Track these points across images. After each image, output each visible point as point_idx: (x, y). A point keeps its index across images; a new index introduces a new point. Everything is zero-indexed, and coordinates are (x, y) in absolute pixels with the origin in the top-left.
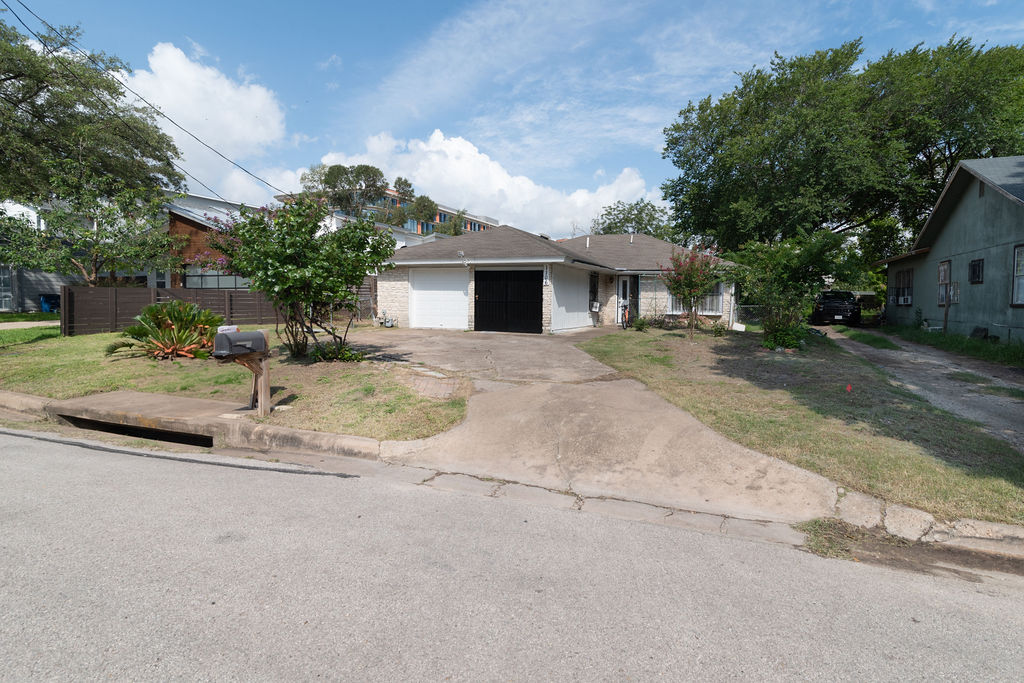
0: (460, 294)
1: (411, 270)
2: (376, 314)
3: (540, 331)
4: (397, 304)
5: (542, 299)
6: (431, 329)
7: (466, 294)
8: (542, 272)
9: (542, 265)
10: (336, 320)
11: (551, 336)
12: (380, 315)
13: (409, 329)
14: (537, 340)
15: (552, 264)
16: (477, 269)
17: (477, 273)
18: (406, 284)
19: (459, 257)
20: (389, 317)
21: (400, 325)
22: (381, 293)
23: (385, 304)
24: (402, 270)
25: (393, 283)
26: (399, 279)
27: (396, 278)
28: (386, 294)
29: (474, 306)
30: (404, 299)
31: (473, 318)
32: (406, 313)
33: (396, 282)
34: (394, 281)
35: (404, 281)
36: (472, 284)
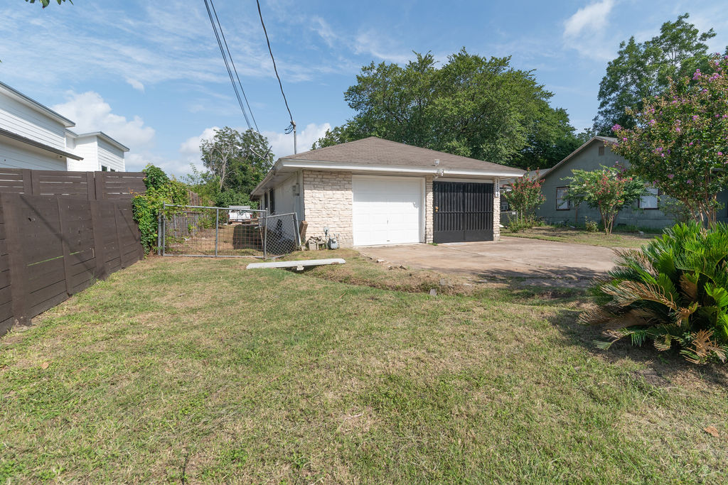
0: (410, 205)
1: (354, 176)
3: (492, 239)
5: (492, 210)
7: (417, 205)
8: (493, 184)
9: (493, 178)
16: (435, 180)
17: (435, 183)
18: (350, 194)
22: (312, 206)
23: (317, 220)
24: (343, 176)
25: (330, 193)
26: (338, 187)
27: (335, 187)
28: (319, 206)
29: (432, 218)
30: (346, 213)
31: (432, 230)
32: (348, 229)
33: (334, 192)
34: (331, 190)
35: (347, 189)
36: (430, 196)
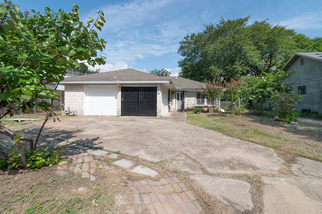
0: (113, 98)
1: (85, 86)
2: (64, 109)
3: (156, 115)
4: (76, 103)
5: (156, 100)
6: (97, 116)
7: (116, 98)
8: (157, 87)
9: (156, 84)
10: (39, 112)
11: (161, 118)
12: (66, 109)
13: (84, 116)
14: (154, 120)
15: (161, 84)
16: (123, 86)
17: (122, 88)
18: (82, 93)
19: (114, 80)
20: (71, 110)
21: (78, 114)
22: (67, 98)
23: (69, 103)
24: (80, 86)
25: (74, 93)
26: (78, 91)
27: (76, 90)
28: (70, 98)
29: (121, 104)
30: (80, 101)
31: (120, 110)
32: (82, 108)
33: (76, 92)
34: (75, 92)
35: (81, 91)
36: (120, 93)
